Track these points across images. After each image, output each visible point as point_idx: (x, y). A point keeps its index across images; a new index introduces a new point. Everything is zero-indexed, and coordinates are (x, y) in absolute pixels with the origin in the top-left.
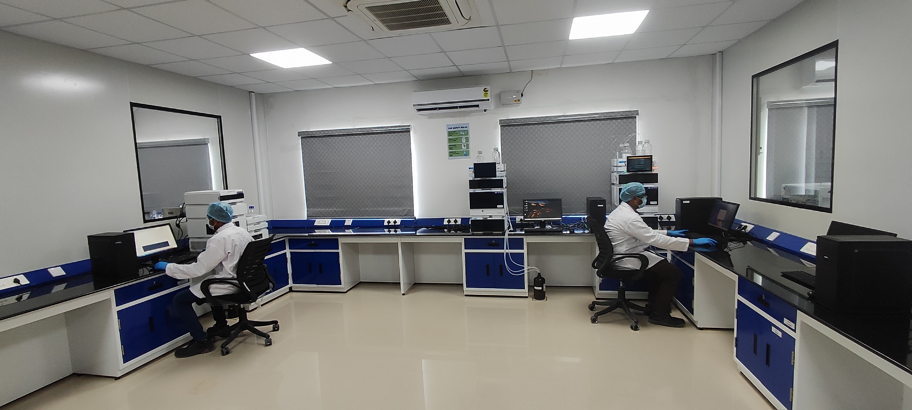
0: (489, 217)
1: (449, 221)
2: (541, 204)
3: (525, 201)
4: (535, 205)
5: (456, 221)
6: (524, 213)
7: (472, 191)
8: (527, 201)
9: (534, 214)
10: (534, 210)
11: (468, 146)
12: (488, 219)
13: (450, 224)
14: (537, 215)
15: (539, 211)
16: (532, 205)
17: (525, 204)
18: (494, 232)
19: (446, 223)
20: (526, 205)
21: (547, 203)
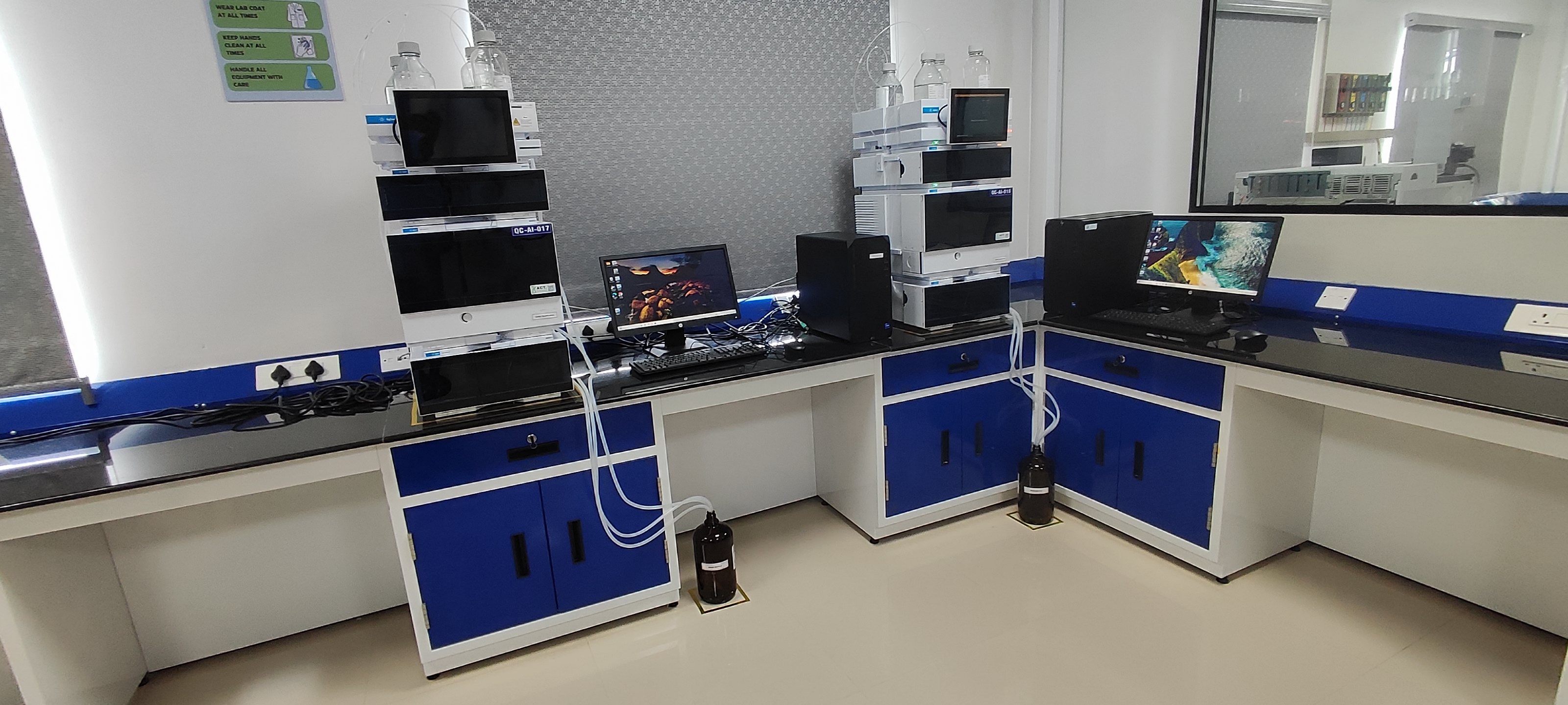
0: (495, 337)
1: (282, 375)
2: (666, 268)
3: (608, 263)
4: (646, 273)
5: (315, 370)
6: (612, 305)
7: (398, 228)
8: (614, 263)
9: (646, 304)
10: (644, 293)
11: (322, 46)
12: (494, 347)
13: (291, 383)
14: (659, 309)
15: (660, 293)
16: (636, 273)
17: (607, 272)
18: (525, 400)
19: (265, 381)
20: (614, 276)
21: (683, 264)
